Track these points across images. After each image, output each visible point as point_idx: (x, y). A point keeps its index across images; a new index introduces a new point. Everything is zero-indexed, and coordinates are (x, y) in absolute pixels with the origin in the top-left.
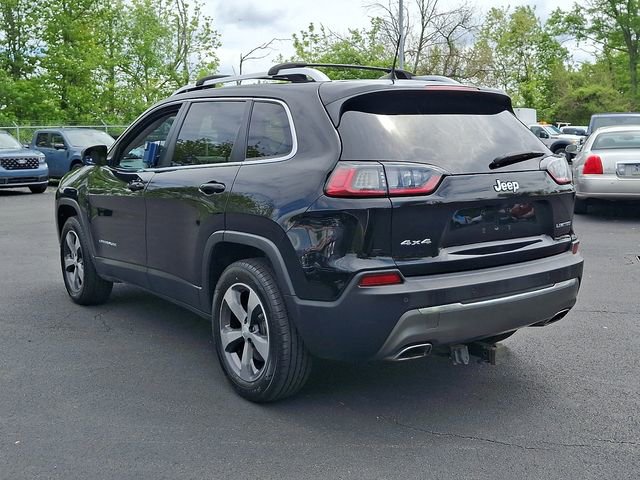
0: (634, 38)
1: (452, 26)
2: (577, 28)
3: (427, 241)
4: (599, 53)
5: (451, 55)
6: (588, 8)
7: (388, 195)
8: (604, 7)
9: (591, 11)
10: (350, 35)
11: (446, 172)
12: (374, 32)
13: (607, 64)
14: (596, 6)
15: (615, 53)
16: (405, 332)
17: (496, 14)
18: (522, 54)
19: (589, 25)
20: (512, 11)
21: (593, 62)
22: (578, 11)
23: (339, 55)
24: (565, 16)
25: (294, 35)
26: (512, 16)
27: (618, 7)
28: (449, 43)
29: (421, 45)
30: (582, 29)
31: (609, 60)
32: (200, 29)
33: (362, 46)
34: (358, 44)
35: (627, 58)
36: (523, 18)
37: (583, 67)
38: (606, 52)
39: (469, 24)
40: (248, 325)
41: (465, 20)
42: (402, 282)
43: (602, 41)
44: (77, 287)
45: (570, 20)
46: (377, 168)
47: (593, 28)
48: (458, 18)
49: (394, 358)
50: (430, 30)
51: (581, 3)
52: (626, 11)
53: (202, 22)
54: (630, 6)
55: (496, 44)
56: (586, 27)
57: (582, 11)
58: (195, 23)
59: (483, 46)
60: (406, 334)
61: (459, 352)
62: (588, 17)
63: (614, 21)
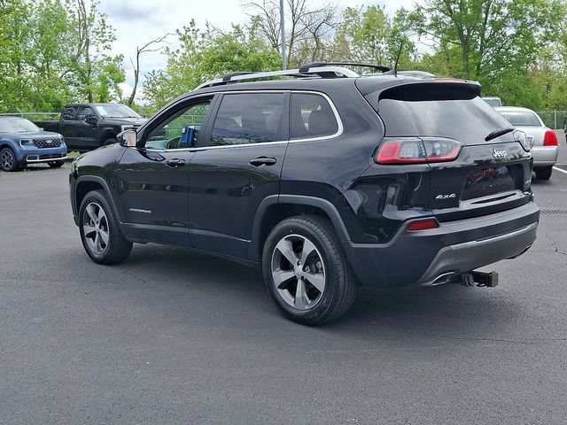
0: (465, 33)
1: (318, 23)
2: (418, 25)
3: (453, 195)
4: (437, 46)
5: (318, 48)
6: (427, 7)
7: (427, 162)
8: (441, 7)
9: (430, 10)
10: (232, 30)
11: (464, 144)
12: (253, 29)
13: (445, 55)
14: (433, 6)
15: (450, 46)
16: (440, 264)
17: (351, 12)
18: (374, 47)
19: (428, 22)
20: (365, 10)
21: (432, 53)
22: (419, 10)
23: (223, 48)
24: (408, 14)
25: (178, 31)
26: (365, 15)
27: (452, 7)
28: (316, 37)
29: (292, 40)
30: (423, 25)
31: (447, 52)
32: (96, 24)
33: (244, 40)
34: (240, 38)
35: (461, 50)
36: (375, 16)
37: (424, 58)
38: (444, 45)
39: (333, 21)
40: (301, 267)
41: (329, 17)
42: (438, 226)
43: (440, 36)
44: (99, 250)
45: (412, 18)
46: (418, 142)
47: (432, 25)
48: (323, 16)
49: (430, 283)
50: (299, 27)
51: (422, 3)
52: (459, 10)
53: (97, 19)
54: (462, 5)
55: (352, 39)
56: (426, 24)
57: (422, 10)
58: (92, 20)
59: (341, 39)
60: (441, 265)
61: (468, 279)
62: (428, 15)
63: (450, 19)
